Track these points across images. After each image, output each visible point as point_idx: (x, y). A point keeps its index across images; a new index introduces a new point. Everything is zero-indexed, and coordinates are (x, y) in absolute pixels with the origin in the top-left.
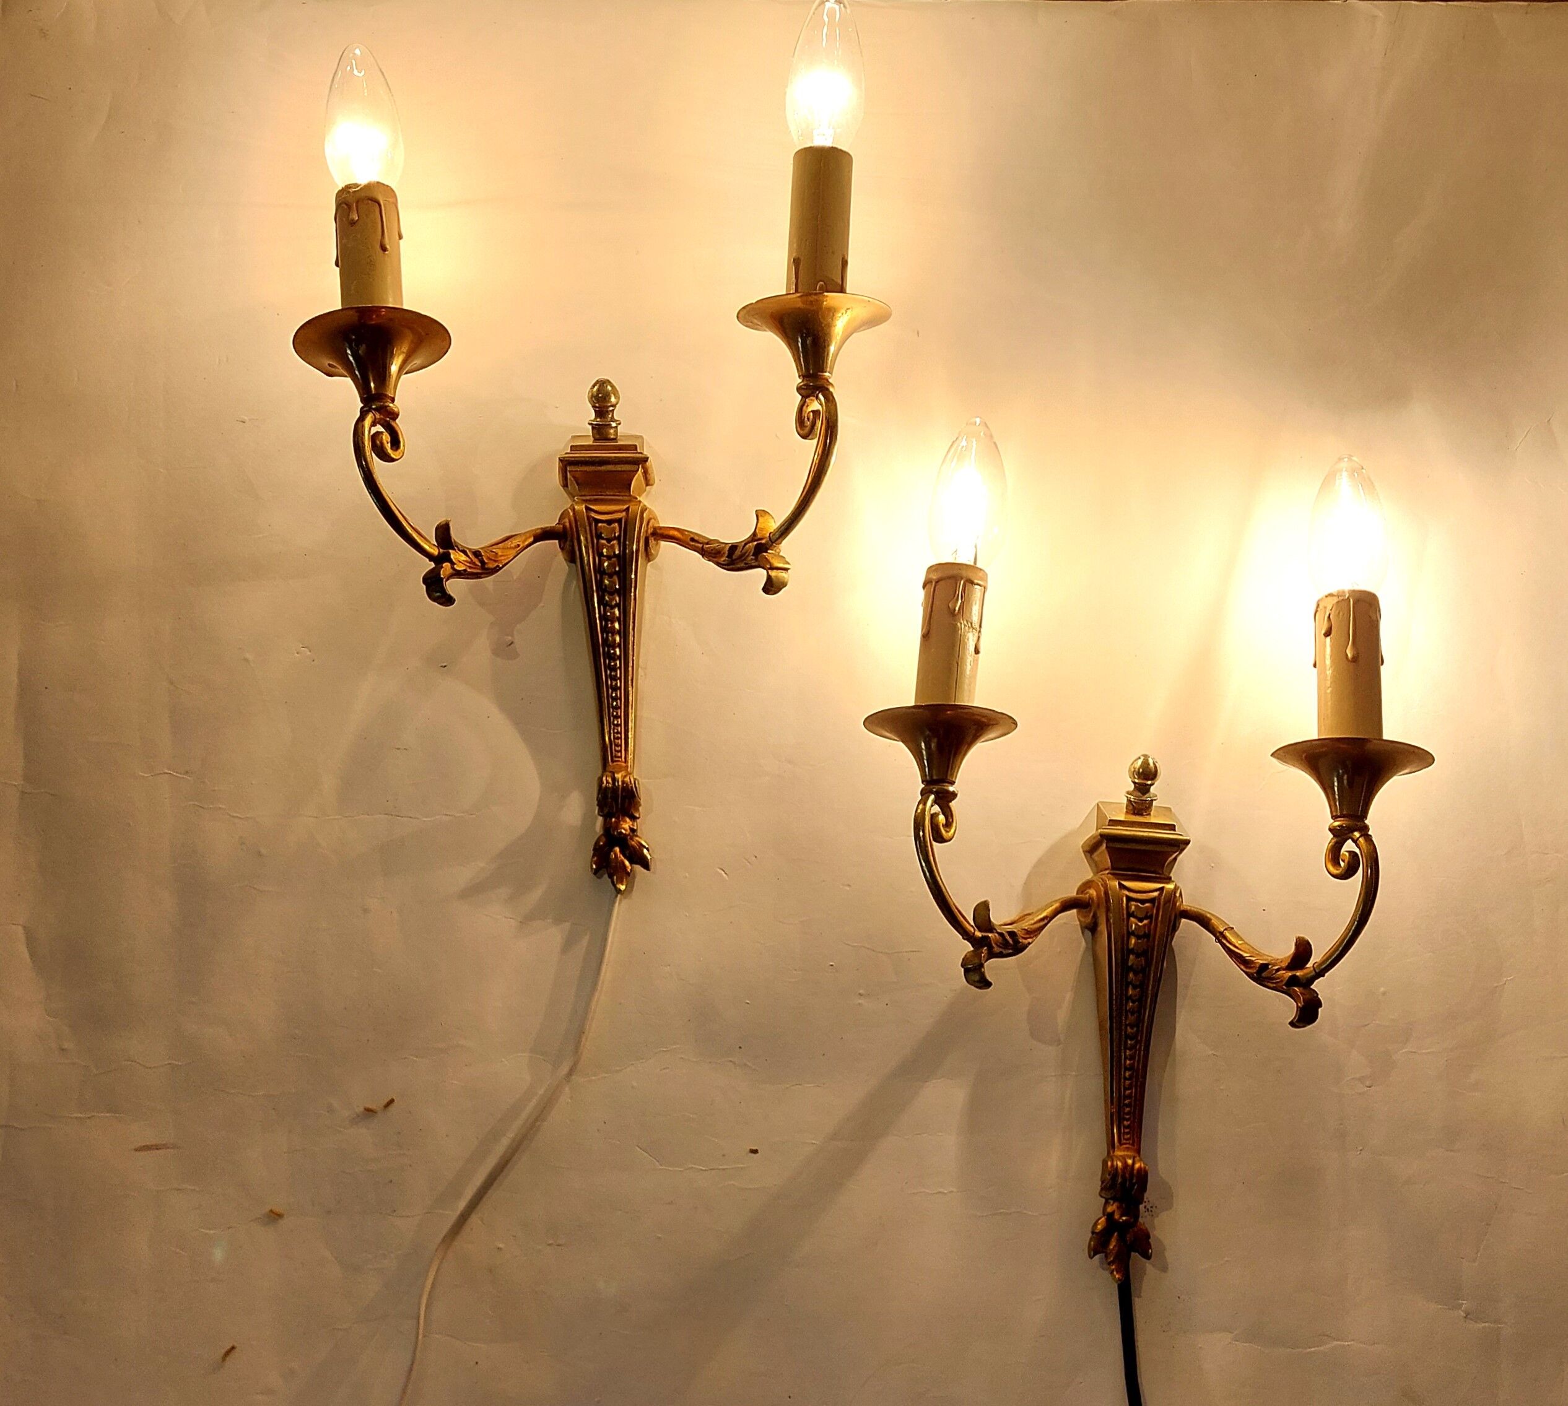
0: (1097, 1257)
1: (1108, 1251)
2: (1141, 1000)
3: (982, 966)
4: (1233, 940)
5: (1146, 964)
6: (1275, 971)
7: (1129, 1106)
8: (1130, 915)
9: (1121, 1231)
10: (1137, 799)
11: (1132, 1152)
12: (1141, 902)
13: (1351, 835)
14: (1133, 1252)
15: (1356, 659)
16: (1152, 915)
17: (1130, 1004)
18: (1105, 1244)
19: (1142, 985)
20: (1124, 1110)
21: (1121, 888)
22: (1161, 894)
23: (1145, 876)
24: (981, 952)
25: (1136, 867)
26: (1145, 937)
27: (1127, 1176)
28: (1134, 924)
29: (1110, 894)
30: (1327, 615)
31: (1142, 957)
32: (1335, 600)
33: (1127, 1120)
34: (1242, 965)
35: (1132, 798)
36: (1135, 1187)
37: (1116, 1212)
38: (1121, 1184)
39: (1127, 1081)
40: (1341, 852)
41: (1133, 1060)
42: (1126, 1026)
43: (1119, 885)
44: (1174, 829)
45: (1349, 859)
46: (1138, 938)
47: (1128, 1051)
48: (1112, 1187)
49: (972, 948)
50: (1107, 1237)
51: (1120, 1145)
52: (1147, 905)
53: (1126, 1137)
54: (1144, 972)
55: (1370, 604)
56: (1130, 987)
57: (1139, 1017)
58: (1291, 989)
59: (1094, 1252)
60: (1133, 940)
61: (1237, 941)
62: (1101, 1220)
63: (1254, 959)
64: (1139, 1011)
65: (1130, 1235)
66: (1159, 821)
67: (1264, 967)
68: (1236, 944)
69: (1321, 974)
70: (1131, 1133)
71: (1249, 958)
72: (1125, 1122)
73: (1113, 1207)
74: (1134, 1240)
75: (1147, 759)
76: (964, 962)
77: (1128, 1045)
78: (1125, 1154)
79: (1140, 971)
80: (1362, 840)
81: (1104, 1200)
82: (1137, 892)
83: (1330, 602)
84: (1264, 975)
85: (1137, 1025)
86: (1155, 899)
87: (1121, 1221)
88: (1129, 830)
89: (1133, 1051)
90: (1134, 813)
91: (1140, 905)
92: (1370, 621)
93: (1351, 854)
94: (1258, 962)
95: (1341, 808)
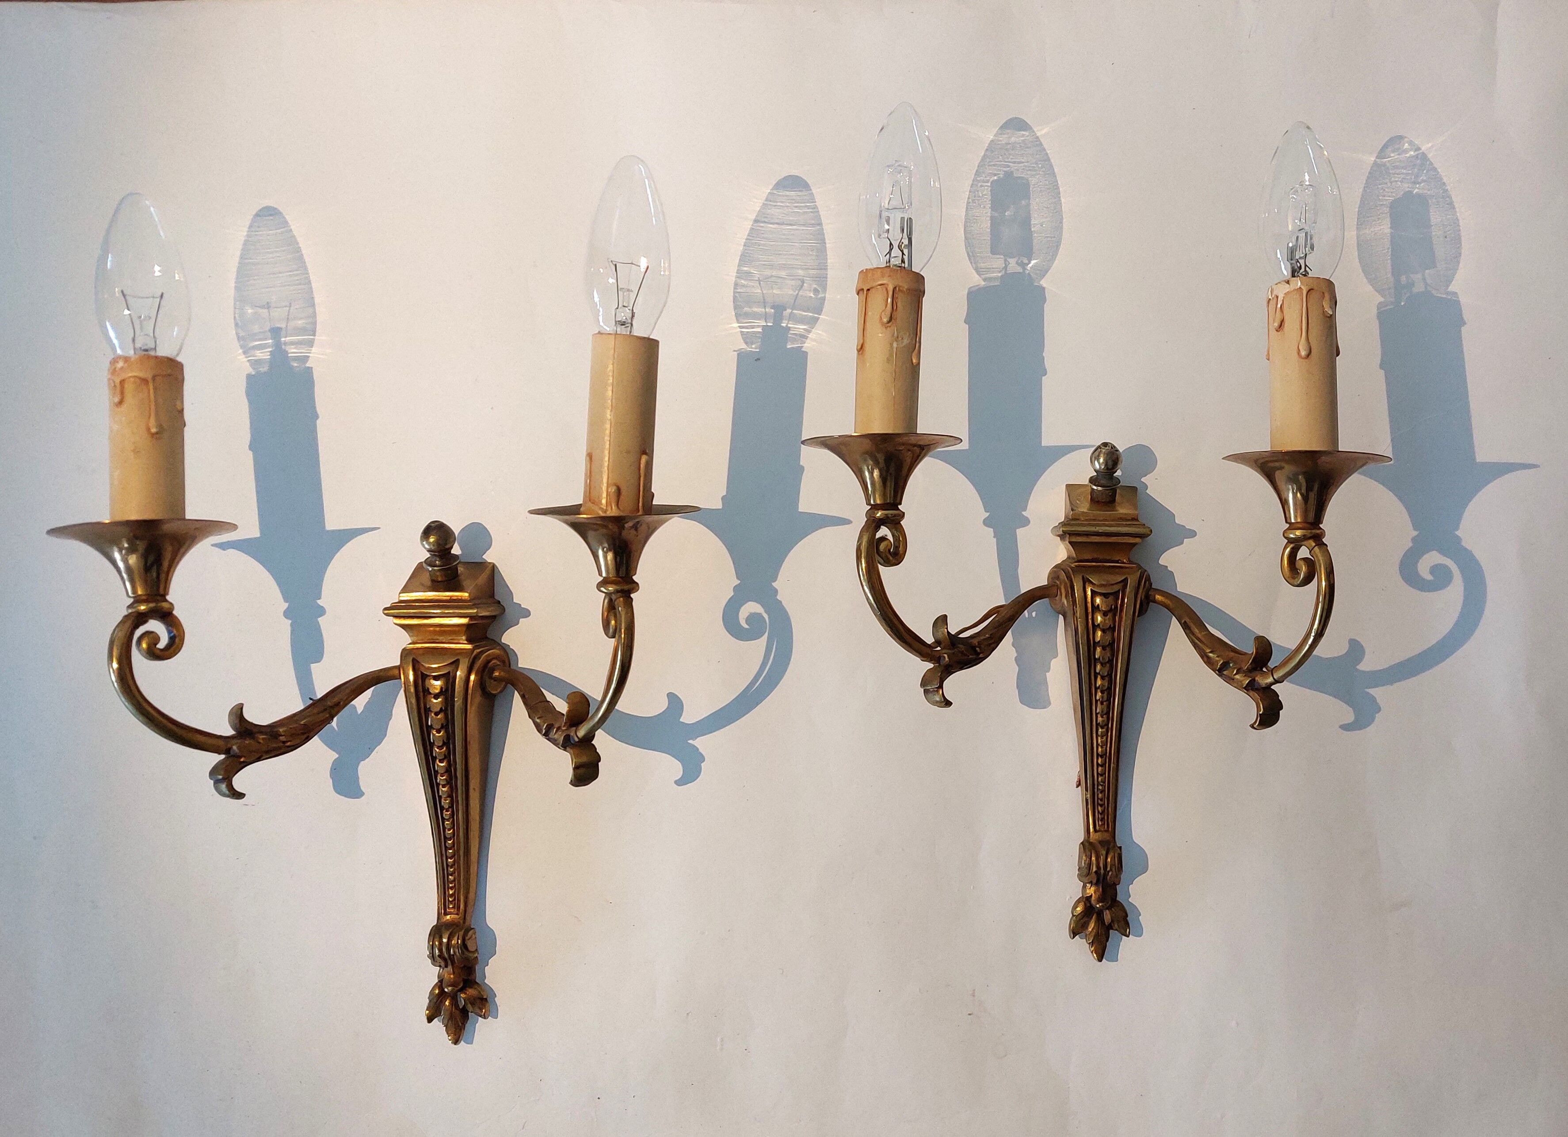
0: (1078, 937)
1: (1088, 933)
2: (1110, 692)
3: (941, 687)
4: (1196, 631)
5: (1113, 655)
6: (1235, 672)
7: (1103, 791)
8: (1095, 608)
9: (1100, 914)
10: (1100, 488)
11: (1107, 836)
12: (1105, 595)
13: (1305, 543)
14: (1111, 931)
15: (1308, 355)
16: (1116, 607)
17: (1099, 694)
18: (1085, 926)
19: (1110, 675)
20: (1098, 795)
21: (1085, 581)
22: (1125, 586)
23: (1110, 566)
24: (939, 672)
25: (1101, 557)
26: (1109, 630)
27: (1101, 865)
28: (1099, 618)
29: (1075, 587)
30: (1279, 306)
31: (1108, 649)
32: (1287, 288)
33: (1101, 806)
34: (1205, 659)
35: (1095, 487)
36: (1110, 873)
37: (1093, 894)
38: (1096, 872)
39: (1100, 768)
40: (1298, 558)
41: (1105, 747)
42: (1097, 714)
43: (1083, 577)
44: (1137, 520)
45: (1304, 568)
46: (1103, 631)
47: (1099, 738)
48: (1088, 874)
49: (931, 666)
50: (1085, 919)
51: (1095, 831)
52: (1111, 598)
53: (1100, 823)
54: (1111, 663)
55: (1323, 293)
56: (1099, 677)
57: (1108, 707)
58: (1251, 693)
59: (1074, 933)
60: (1099, 633)
61: (1200, 632)
62: (1079, 903)
63: (1216, 656)
64: (1109, 700)
65: (1107, 916)
66: (1123, 510)
67: (1225, 666)
68: (1199, 636)
69: (1281, 680)
70: (1106, 818)
71: (1211, 655)
72: (1099, 808)
73: (1091, 891)
74: (1112, 921)
75: (1107, 448)
76: (924, 683)
77: (1099, 733)
78: (1100, 839)
79: (1108, 662)
80: (1316, 548)
81: (1082, 884)
82: (1102, 586)
83: (1282, 291)
84: (1225, 673)
85: (1108, 713)
86: (1119, 591)
87: (1098, 906)
88: (1089, 525)
89: (1105, 738)
90: (1098, 502)
91: (1104, 599)
92: (1324, 312)
93: (1305, 560)
94: (1220, 661)
95: (1296, 517)
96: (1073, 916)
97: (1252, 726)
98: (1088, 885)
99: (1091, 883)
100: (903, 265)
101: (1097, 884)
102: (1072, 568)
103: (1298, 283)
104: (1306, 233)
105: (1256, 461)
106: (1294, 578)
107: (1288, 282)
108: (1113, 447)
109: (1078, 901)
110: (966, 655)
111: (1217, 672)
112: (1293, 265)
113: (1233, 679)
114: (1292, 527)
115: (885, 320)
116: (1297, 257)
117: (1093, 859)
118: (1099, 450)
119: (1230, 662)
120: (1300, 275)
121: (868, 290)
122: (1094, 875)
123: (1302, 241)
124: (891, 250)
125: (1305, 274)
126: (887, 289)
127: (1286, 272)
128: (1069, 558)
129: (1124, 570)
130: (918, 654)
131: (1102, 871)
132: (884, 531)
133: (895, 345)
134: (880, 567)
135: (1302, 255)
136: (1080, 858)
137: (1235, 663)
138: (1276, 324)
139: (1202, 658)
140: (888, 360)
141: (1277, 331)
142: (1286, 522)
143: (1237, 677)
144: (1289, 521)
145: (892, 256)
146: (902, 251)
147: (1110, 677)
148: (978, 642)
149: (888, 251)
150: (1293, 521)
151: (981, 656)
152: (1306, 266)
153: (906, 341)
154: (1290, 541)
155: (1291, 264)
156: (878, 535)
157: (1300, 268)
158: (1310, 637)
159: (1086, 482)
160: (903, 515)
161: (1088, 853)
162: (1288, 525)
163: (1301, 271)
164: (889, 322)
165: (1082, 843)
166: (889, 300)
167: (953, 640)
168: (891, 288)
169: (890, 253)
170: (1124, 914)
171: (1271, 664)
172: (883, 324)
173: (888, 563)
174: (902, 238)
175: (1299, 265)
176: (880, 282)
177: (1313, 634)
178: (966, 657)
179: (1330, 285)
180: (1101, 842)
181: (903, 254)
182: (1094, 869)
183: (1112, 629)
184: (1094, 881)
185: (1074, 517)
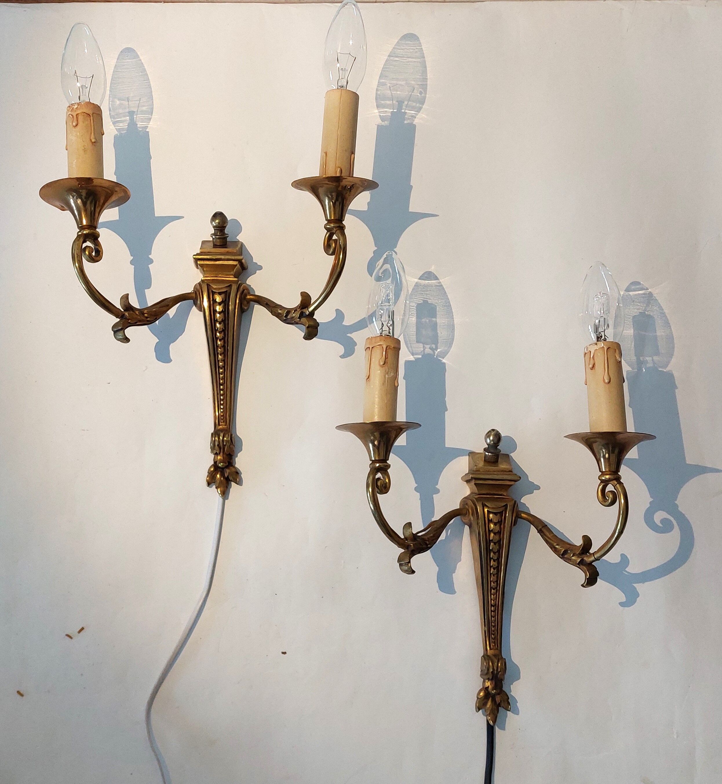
0: (481, 711)
1: (487, 708)
2: (498, 569)
3: (409, 562)
4: (547, 534)
5: (500, 548)
6: (572, 555)
7: (494, 626)
8: (490, 521)
9: (493, 697)
10: (490, 454)
11: (497, 652)
12: (495, 514)
13: (611, 482)
14: (500, 708)
15: (609, 382)
16: (501, 521)
17: (492, 570)
18: (485, 704)
19: (498, 559)
20: (491, 629)
21: (484, 506)
22: (506, 509)
23: (497, 498)
24: (408, 554)
25: (492, 492)
26: (498, 533)
27: (495, 668)
28: (492, 526)
29: (478, 509)
30: (592, 356)
31: (497, 544)
32: (596, 347)
33: (493, 635)
34: (553, 549)
35: (487, 454)
36: (500, 673)
37: (490, 686)
38: (492, 672)
39: (492, 613)
40: (606, 491)
41: (495, 601)
42: (491, 582)
43: (482, 504)
44: (512, 472)
45: (611, 496)
46: (495, 534)
47: (492, 596)
48: (487, 674)
49: (403, 551)
50: (485, 700)
51: (490, 649)
52: (499, 515)
53: (493, 644)
54: (499, 552)
55: (616, 350)
56: (492, 561)
57: (497, 577)
58: (581, 566)
59: (479, 709)
60: (492, 535)
61: (550, 534)
62: (482, 691)
63: (560, 547)
64: (497, 574)
65: (498, 699)
66: (503, 466)
67: (565, 552)
68: (549, 536)
69: (598, 559)
70: (496, 642)
71: (557, 546)
72: (493, 636)
73: (488, 684)
74: (501, 701)
75: (495, 432)
76: (399, 560)
77: (492, 593)
78: (494, 654)
79: (497, 552)
80: (618, 485)
81: (483, 680)
82: (493, 508)
83: (593, 349)
84: (566, 556)
85: (497, 581)
86: (503, 511)
87: (493, 692)
88: (486, 474)
89: (495, 596)
90: (489, 462)
91: (494, 515)
92: (616, 359)
93: (612, 492)
94: (562, 550)
95: (605, 468)
96: (478, 698)
97: (582, 585)
98: (487, 681)
99: (489, 679)
100: (389, 334)
101: (492, 680)
102: (476, 499)
103: (601, 344)
104: (605, 319)
105: (582, 438)
106: (605, 502)
107: (596, 344)
108: (497, 432)
109: (480, 691)
110: (421, 545)
111: (561, 556)
112: (598, 335)
113: (571, 560)
114: (603, 474)
115: (382, 363)
116: (600, 331)
117: (491, 664)
118: (490, 433)
119: (568, 550)
120: (603, 341)
121: (372, 348)
122: (490, 673)
123: (602, 323)
124: (382, 327)
125: (605, 340)
126: (383, 347)
127: (594, 339)
128: (472, 493)
129: (505, 500)
130: (397, 544)
131: (496, 672)
132: (379, 475)
133: (387, 376)
134: (378, 495)
135: (603, 330)
136: (482, 664)
137: (571, 550)
138: (591, 366)
139: (551, 548)
140: (383, 384)
141: (591, 369)
142: (600, 471)
143: (573, 558)
144: (601, 470)
145: (383, 330)
146: (389, 328)
147: (498, 560)
148: (428, 538)
149: (381, 327)
150: (604, 470)
151: (429, 546)
152: (605, 335)
153: (392, 374)
154: (602, 481)
155: (596, 335)
156: (377, 477)
157: (602, 337)
158: (616, 534)
159: (482, 451)
160: (389, 466)
161: (487, 661)
162: (601, 473)
163: (602, 338)
164: (384, 364)
165: (483, 656)
166: (384, 353)
167: (415, 537)
168: (385, 347)
169: (382, 328)
170: (507, 697)
171: (591, 551)
172: (380, 366)
173: (382, 493)
174: (389, 321)
175: (601, 335)
176: (379, 344)
177: (617, 532)
178: (421, 546)
179: (618, 345)
180: (495, 656)
181: (389, 329)
182: (491, 670)
183: (499, 533)
184: (491, 678)
185: (477, 470)
